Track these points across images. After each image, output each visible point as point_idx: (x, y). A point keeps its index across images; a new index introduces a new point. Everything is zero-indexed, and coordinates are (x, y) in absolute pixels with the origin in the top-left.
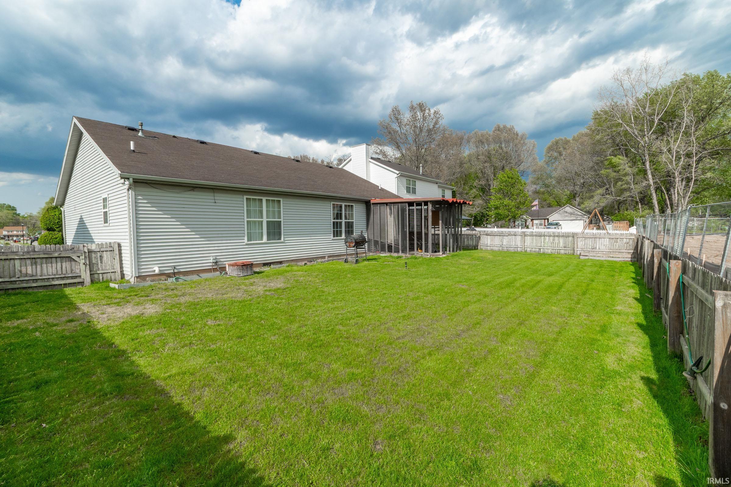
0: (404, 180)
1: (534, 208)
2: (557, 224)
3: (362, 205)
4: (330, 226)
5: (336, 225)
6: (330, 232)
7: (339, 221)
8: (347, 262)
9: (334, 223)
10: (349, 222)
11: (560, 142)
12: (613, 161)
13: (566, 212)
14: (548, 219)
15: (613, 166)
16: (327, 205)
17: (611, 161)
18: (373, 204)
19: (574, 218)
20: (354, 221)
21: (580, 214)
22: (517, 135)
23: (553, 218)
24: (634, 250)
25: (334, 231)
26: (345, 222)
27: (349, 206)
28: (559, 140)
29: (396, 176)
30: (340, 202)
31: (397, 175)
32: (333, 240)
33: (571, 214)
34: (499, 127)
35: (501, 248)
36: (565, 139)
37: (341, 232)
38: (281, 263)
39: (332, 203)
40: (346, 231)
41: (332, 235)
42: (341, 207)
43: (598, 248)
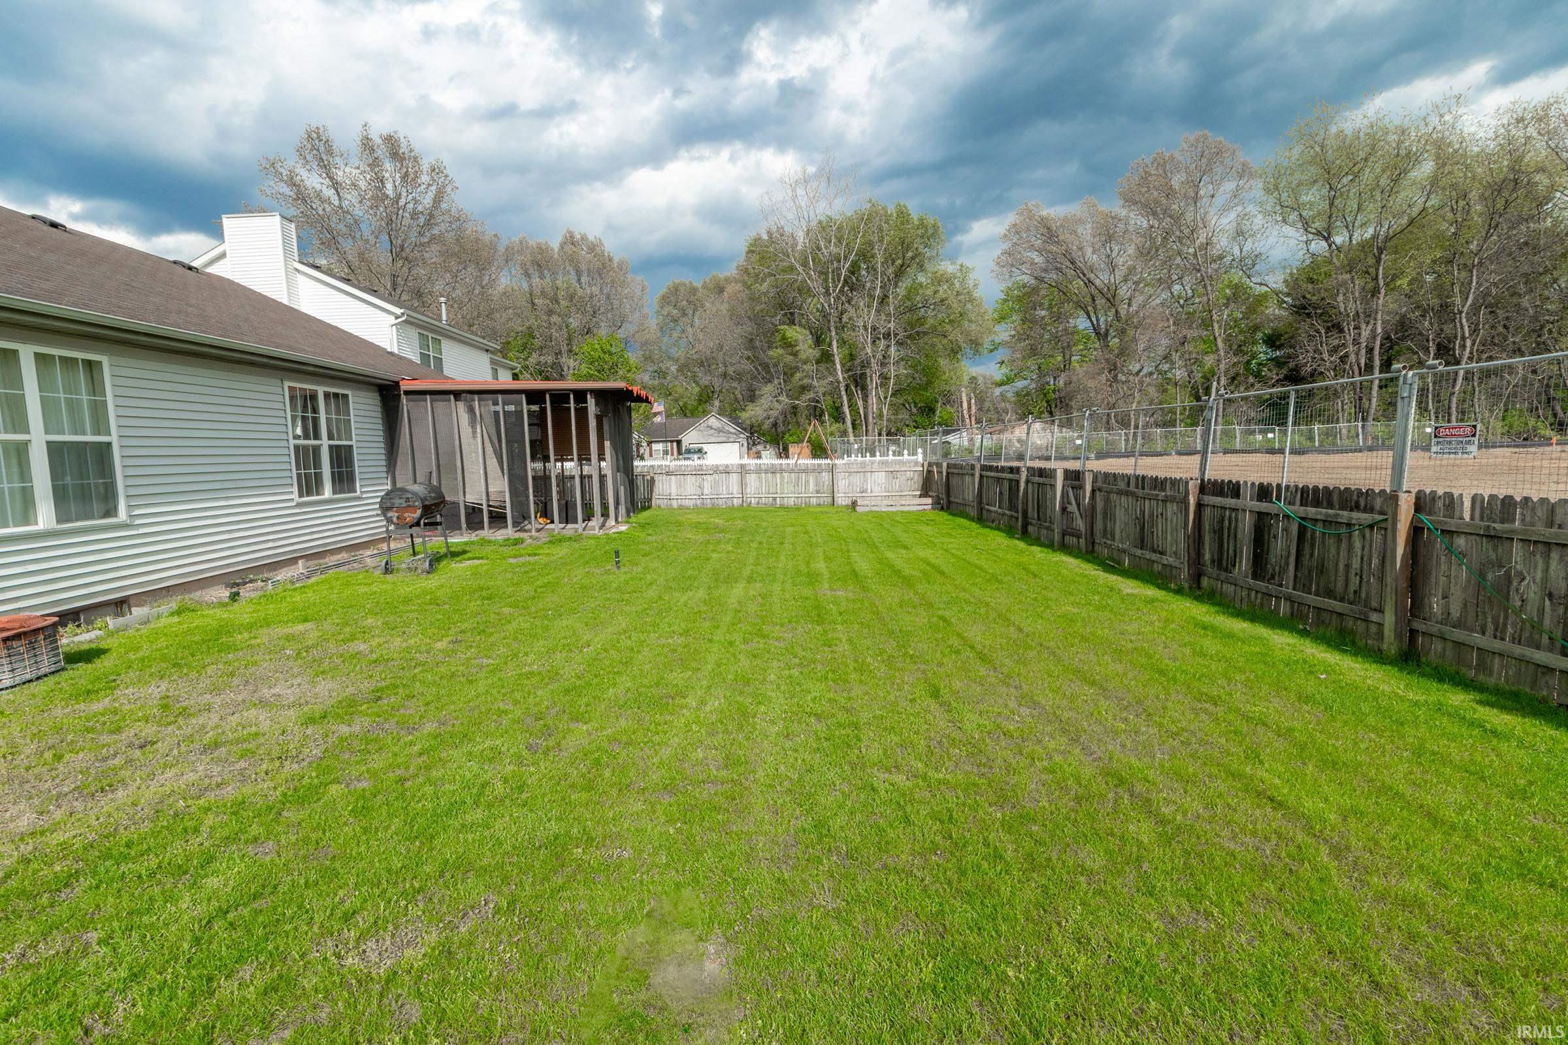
0: (413, 333)
1: (658, 419)
2: (700, 451)
3: (370, 394)
4: (286, 459)
5: (306, 458)
6: (289, 481)
7: (312, 442)
8: (391, 572)
9: (297, 448)
10: (338, 447)
11: (682, 289)
12: (788, 335)
13: (711, 428)
14: (679, 442)
15: (789, 345)
16: (271, 389)
17: (784, 335)
18: (407, 393)
19: (724, 439)
20: (353, 443)
21: (734, 431)
22: (611, 260)
23: (690, 438)
24: (922, 490)
25: (299, 475)
26: (331, 447)
27: (336, 395)
28: (679, 284)
29: (392, 320)
30: (311, 383)
31: (397, 318)
32: (299, 505)
33: (719, 431)
34: (572, 237)
35: (699, 502)
36: (691, 283)
37: (319, 477)
38: (120, 605)
39: (287, 384)
40: (333, 473)
41: (295, 489)
42: (314, 397)
43: (869, 490)
